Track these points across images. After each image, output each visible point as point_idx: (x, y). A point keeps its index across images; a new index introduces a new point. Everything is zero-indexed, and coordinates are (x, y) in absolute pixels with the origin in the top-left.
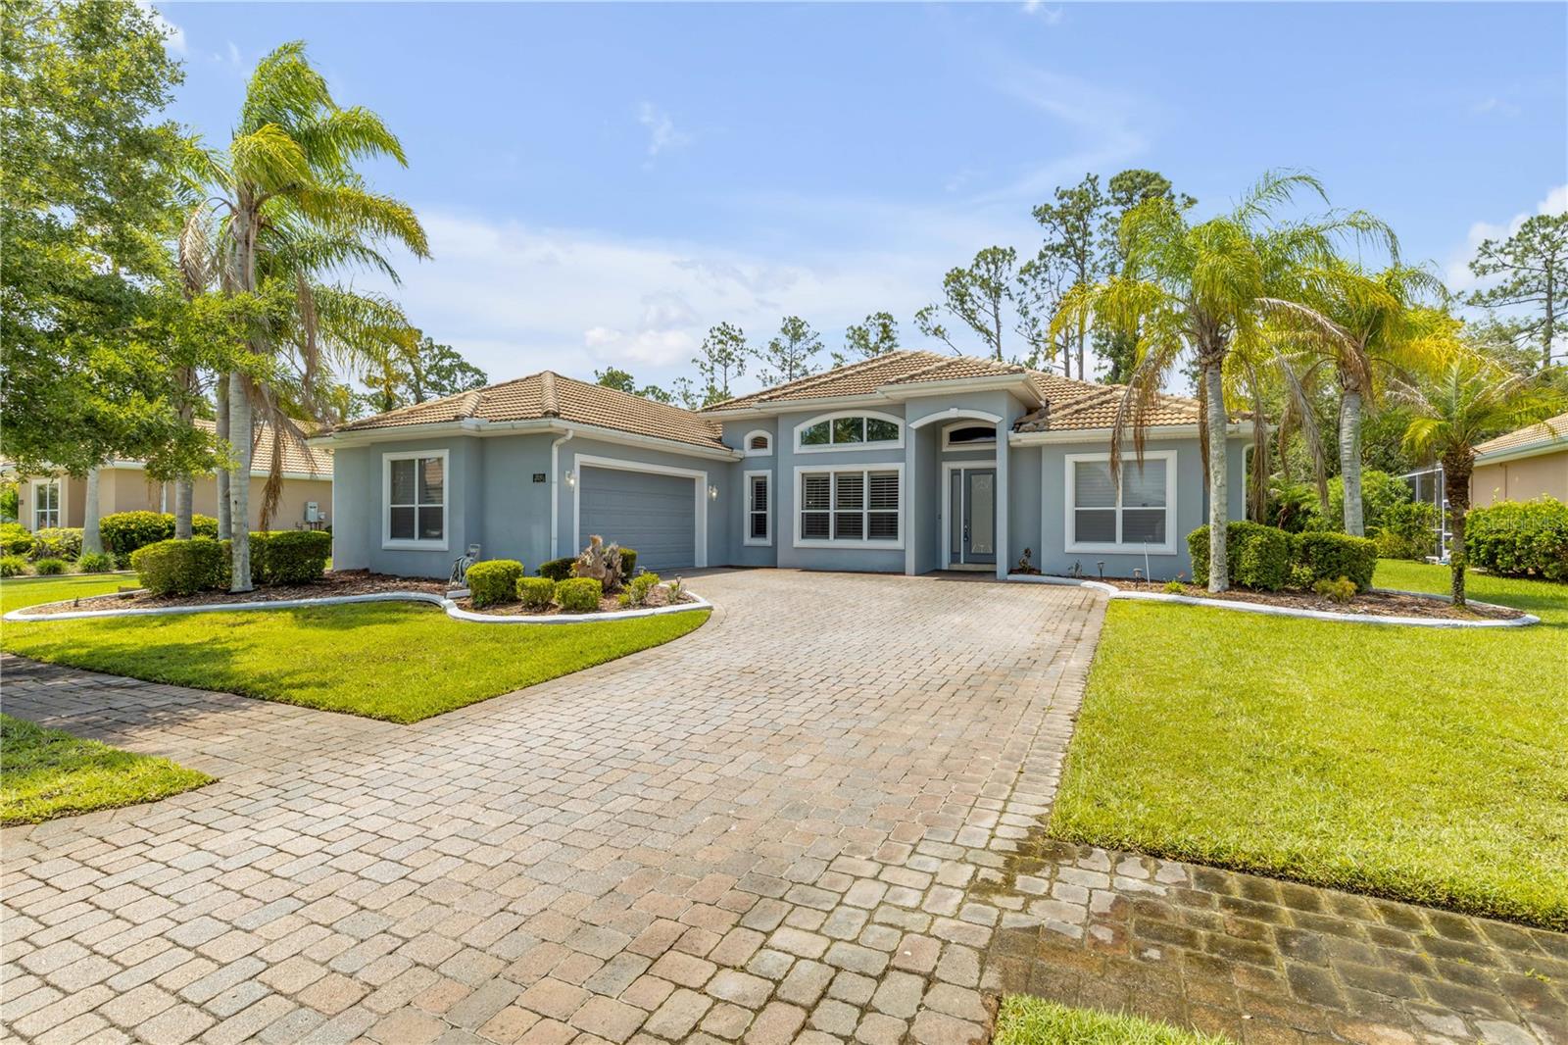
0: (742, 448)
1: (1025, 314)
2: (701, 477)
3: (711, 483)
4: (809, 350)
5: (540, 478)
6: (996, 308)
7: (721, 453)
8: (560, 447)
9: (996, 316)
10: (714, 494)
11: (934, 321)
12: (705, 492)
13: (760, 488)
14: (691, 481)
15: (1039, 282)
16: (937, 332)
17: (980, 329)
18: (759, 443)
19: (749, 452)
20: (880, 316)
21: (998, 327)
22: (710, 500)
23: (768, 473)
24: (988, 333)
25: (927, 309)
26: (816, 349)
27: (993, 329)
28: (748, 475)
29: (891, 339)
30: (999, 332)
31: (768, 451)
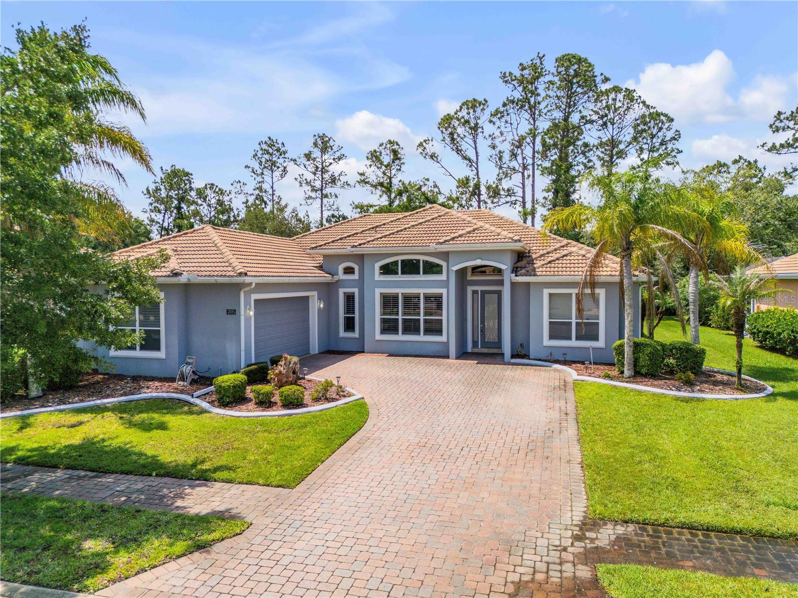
0: (337, 274)
1: (494, 147)
2: (313, 294)
3: (319, 299)
4: (334, 159)
5: (232, 312)
6: (475, 142)
7: (325, 278)
8: (245, 292)
9: (476, 148)
10: (322, 306)
11: (430, 149)
12: (316, 305)
13: (350, 298)
14: (306, 298)
15: (503, 124)
16: (433, 156)
17: (465, 158)
18: (349, 271)
19: (341, 276)
20: (390, 142)
21: (477, 156)
22: (319, 309)
23: (356, 291)
24: (469, 160)
25: (425, 141)
26: (340, 159)
27: (474, 158)
28: (341, 291)
29: (399, 159)
30: (477, 159)
31: (356, 276)
